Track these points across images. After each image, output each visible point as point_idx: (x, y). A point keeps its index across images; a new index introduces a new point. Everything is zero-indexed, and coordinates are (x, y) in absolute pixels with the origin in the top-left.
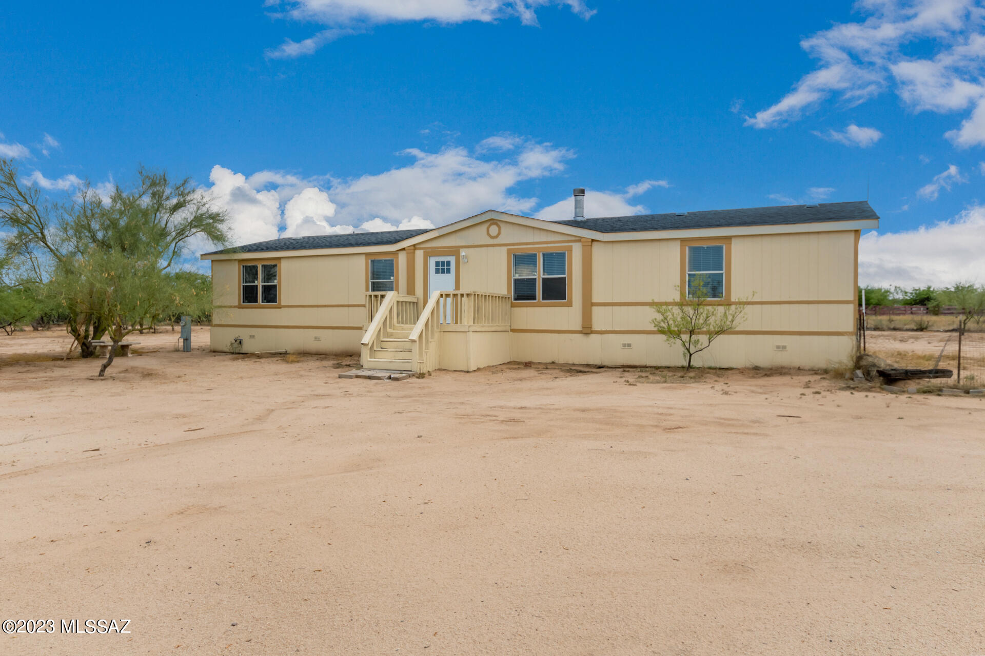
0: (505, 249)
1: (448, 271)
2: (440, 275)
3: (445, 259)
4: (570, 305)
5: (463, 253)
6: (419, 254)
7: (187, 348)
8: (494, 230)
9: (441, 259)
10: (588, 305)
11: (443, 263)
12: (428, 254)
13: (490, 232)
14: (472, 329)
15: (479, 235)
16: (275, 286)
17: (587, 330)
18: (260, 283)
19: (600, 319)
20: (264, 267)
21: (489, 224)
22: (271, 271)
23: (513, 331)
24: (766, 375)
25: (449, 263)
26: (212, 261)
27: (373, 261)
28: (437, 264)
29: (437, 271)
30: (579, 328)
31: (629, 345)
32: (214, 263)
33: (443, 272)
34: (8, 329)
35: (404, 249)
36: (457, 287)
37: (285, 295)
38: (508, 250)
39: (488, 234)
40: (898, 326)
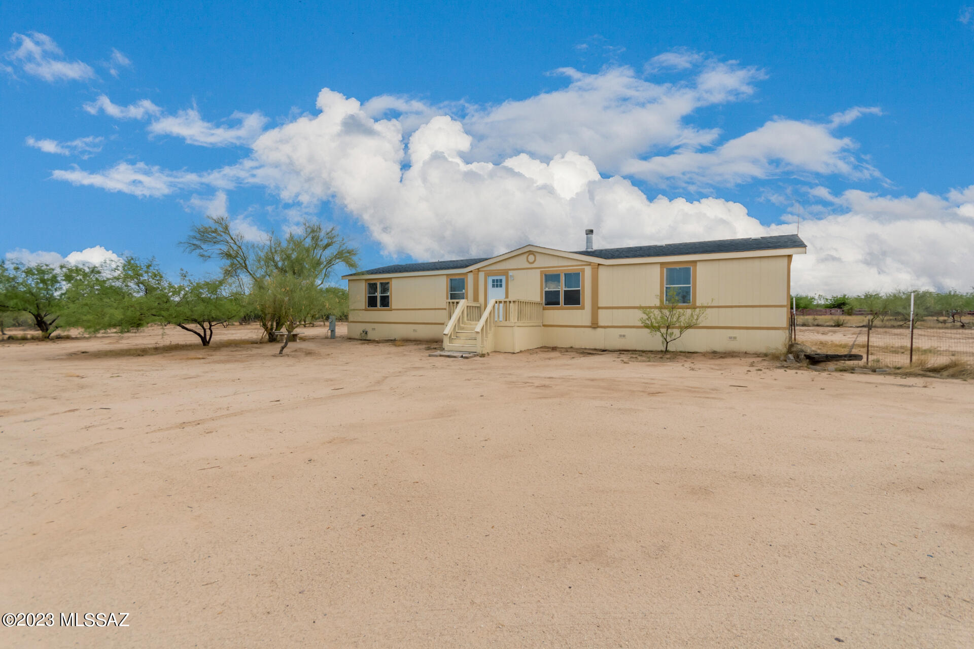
0: (539, 271)
1: (501, 286)
2: (496, 289)
3: (499, 278)
4: (583, 308)
5: (511, 273)
6: (482, 275)
7: (333, 336)
8: (531, 258)
9: (495, 278)
10: (596, 308)
11: (497, 280)
12: (487, 275)
13: (529, 259)
14: (517, 324)
15: (521, 262)
16: (388, 296)
17: (595, 325)
18: (378, 295)
19: (604, 317)
20: (381, 284)
21: (527, 254)
22: (385, 287)
23: (544, 326)
24: (722, 357)
25: (501, 281)
26: (349, 280)
27: (451, 280)
28: (493, 281)
29: (493, 286)
30: (589, 324)
31: (624, 336)
32: (350, 282)
33: (497, 286)
34: (225, 324)
35: (471, 271)
36: (507, 296)
37: (394, 302)
38: (541, 271)
39: (528, 261)
40: (820, 323)
